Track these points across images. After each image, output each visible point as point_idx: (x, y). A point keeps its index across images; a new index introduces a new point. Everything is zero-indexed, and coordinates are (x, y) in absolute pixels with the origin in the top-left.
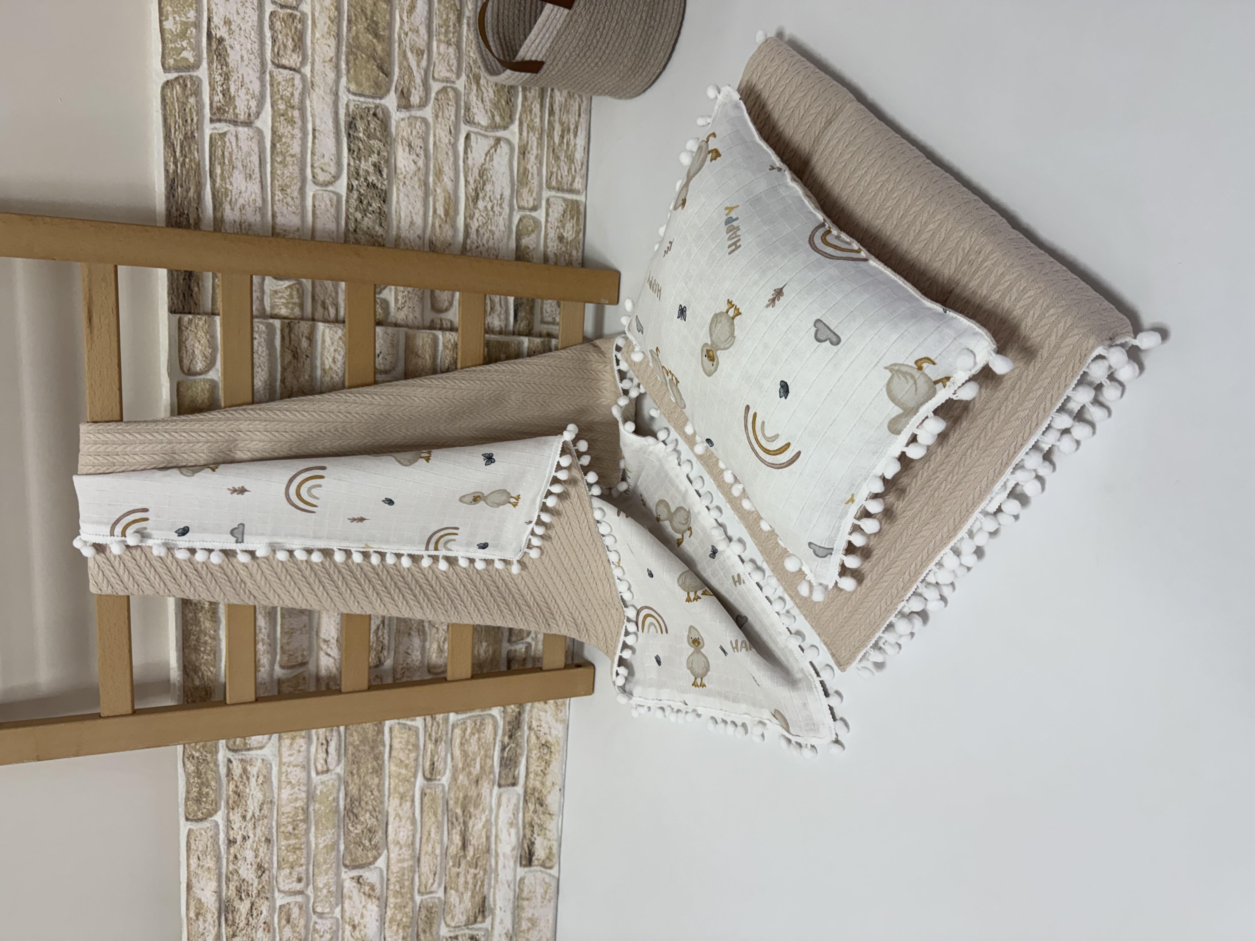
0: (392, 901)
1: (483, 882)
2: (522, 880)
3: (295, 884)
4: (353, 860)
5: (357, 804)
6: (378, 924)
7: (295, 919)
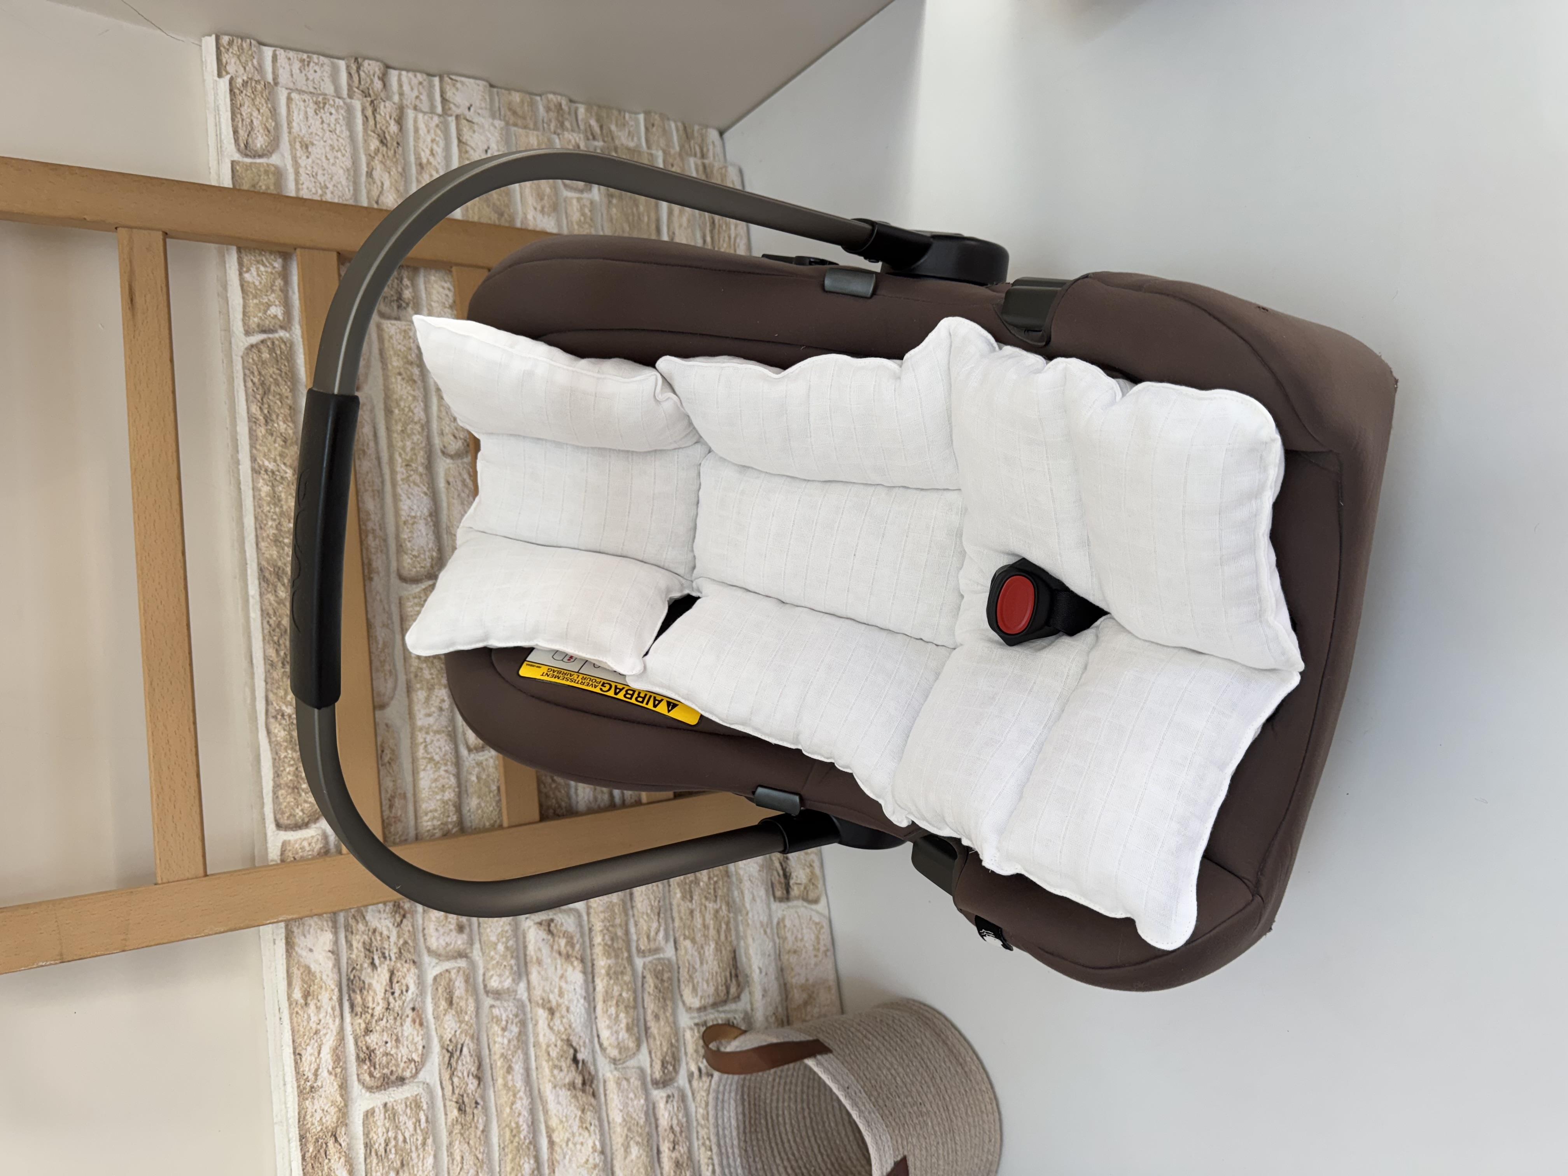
0: (602, 963)
1: (727, 924)
2: (781, 922)
3: (454, 934)
6: (586, 1005)
7: (461, 998)
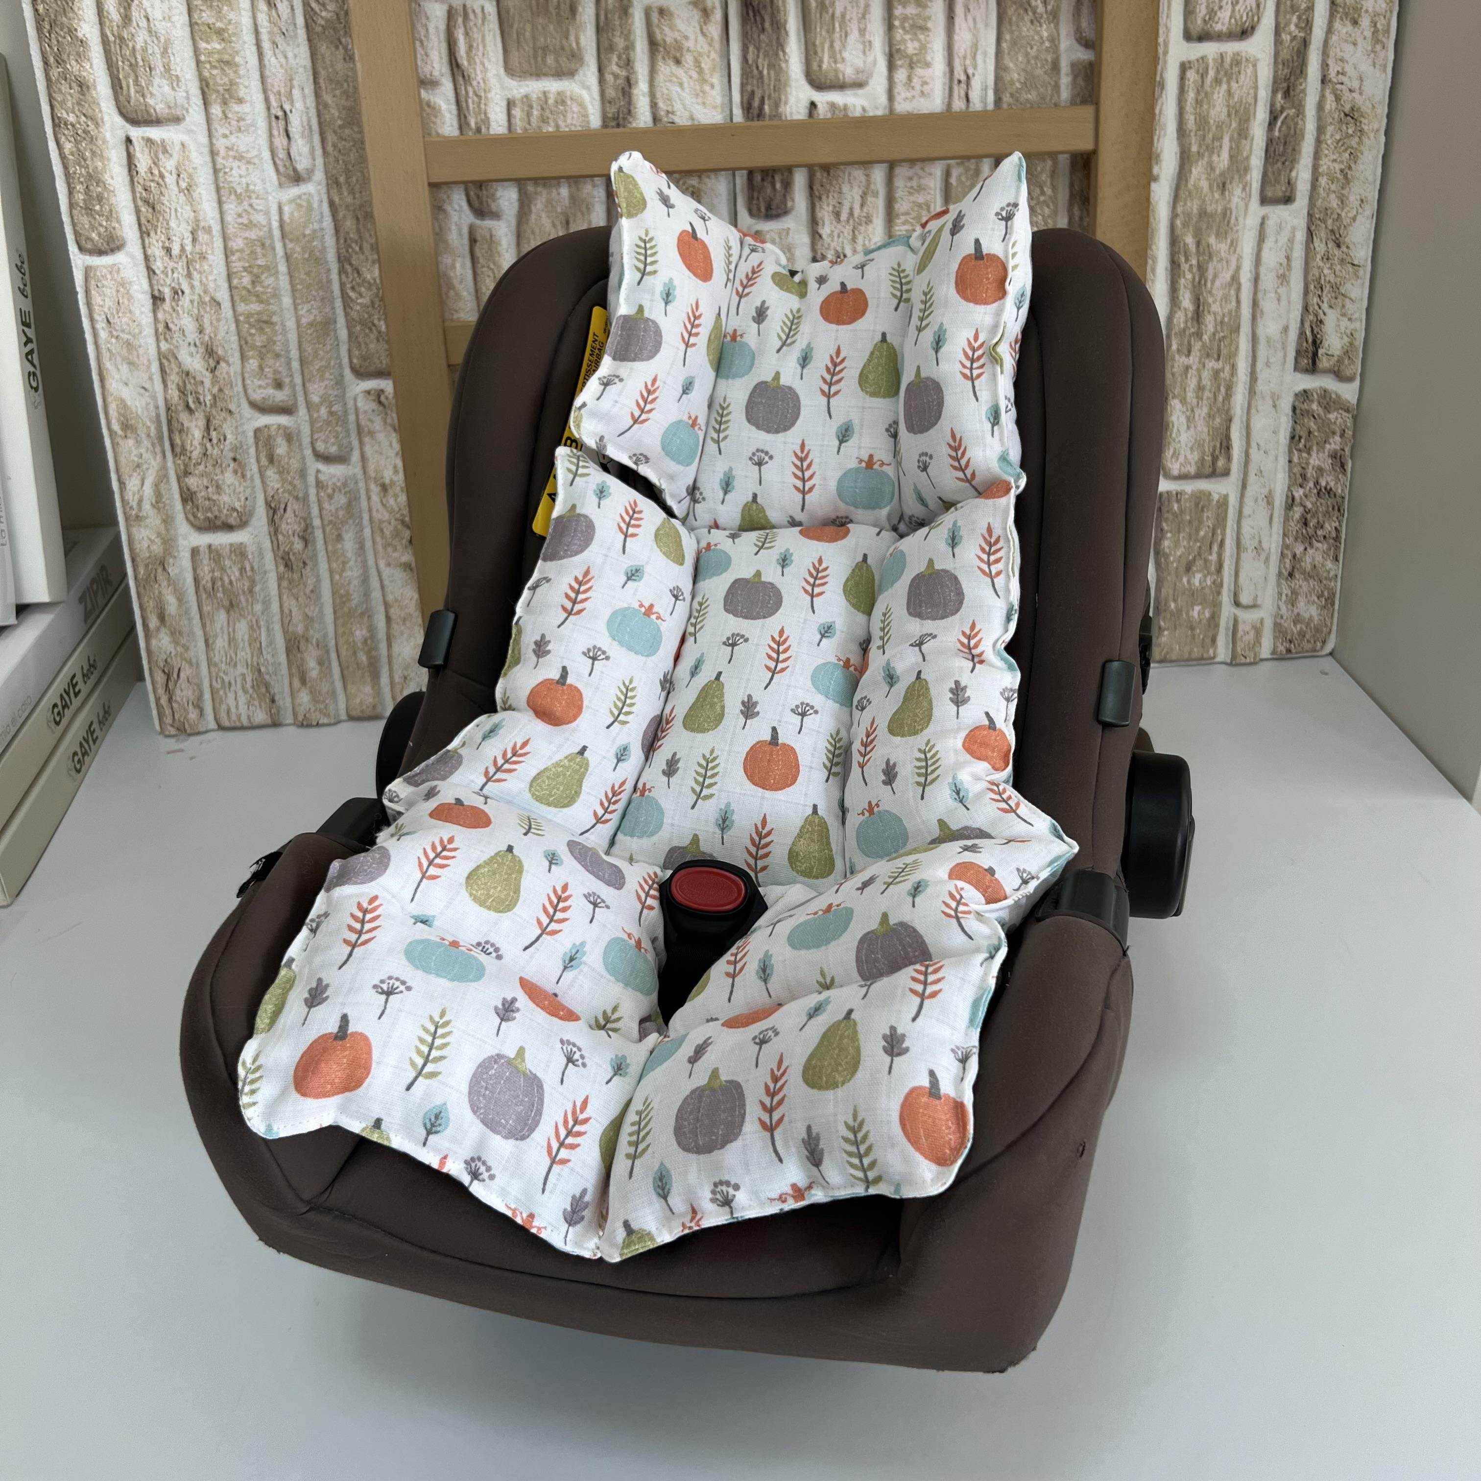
3: (271, 392)
4: (364, 358)
5: (357, 249)
7: (282, 457)
